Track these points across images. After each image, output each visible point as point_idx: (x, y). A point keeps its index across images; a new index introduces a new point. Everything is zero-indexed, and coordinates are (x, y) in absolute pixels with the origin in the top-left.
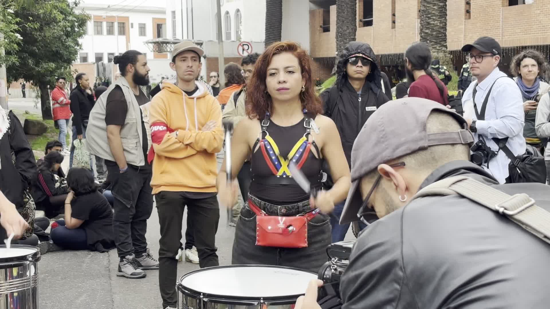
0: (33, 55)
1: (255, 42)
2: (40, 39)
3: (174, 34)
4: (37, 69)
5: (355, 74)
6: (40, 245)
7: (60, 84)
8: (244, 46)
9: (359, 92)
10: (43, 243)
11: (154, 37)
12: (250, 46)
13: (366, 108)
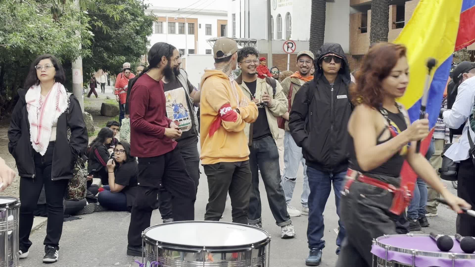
0: (107, 49)
1: (301, 41)
2: (114, 36)
3: (234, 33)
4: (110, 61)
5: (329, 70)
6: (88, 205)
7: (126, 74)
8: (289, 44)
9: (332, 84)
10: (90, 205)
11: (218, 36)
12: (294, 45)
13: (338, 96)
